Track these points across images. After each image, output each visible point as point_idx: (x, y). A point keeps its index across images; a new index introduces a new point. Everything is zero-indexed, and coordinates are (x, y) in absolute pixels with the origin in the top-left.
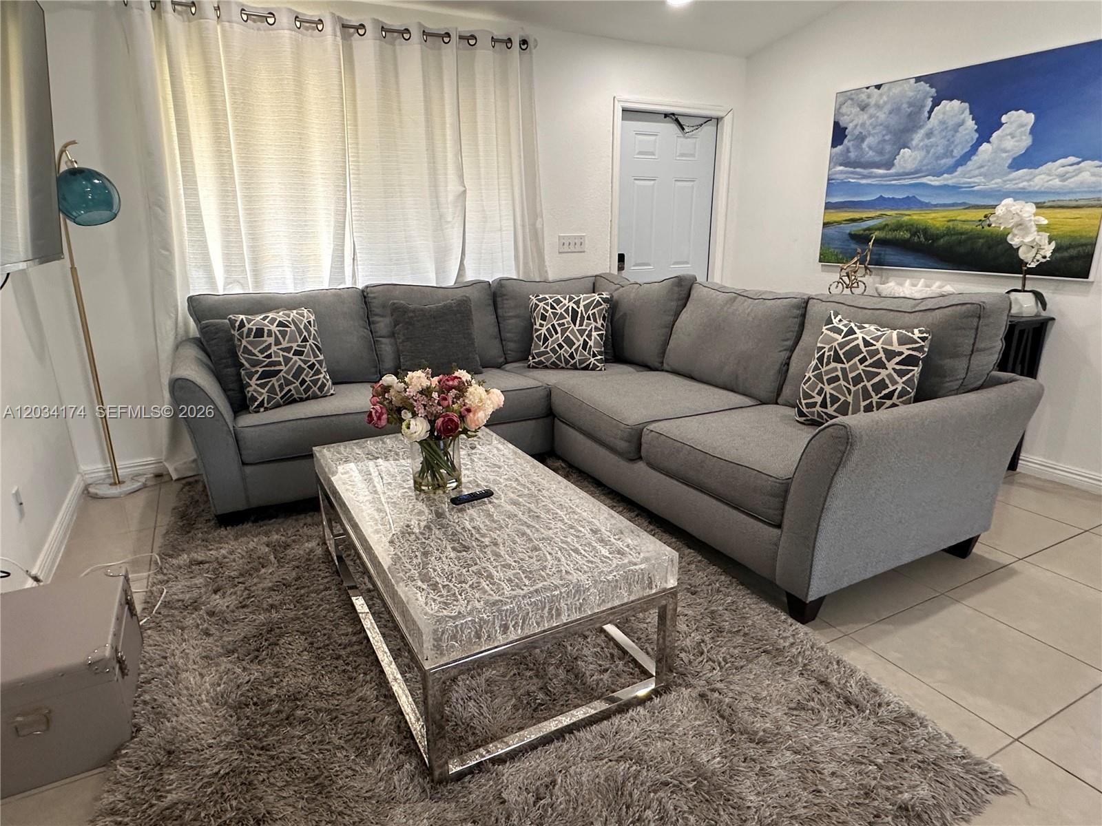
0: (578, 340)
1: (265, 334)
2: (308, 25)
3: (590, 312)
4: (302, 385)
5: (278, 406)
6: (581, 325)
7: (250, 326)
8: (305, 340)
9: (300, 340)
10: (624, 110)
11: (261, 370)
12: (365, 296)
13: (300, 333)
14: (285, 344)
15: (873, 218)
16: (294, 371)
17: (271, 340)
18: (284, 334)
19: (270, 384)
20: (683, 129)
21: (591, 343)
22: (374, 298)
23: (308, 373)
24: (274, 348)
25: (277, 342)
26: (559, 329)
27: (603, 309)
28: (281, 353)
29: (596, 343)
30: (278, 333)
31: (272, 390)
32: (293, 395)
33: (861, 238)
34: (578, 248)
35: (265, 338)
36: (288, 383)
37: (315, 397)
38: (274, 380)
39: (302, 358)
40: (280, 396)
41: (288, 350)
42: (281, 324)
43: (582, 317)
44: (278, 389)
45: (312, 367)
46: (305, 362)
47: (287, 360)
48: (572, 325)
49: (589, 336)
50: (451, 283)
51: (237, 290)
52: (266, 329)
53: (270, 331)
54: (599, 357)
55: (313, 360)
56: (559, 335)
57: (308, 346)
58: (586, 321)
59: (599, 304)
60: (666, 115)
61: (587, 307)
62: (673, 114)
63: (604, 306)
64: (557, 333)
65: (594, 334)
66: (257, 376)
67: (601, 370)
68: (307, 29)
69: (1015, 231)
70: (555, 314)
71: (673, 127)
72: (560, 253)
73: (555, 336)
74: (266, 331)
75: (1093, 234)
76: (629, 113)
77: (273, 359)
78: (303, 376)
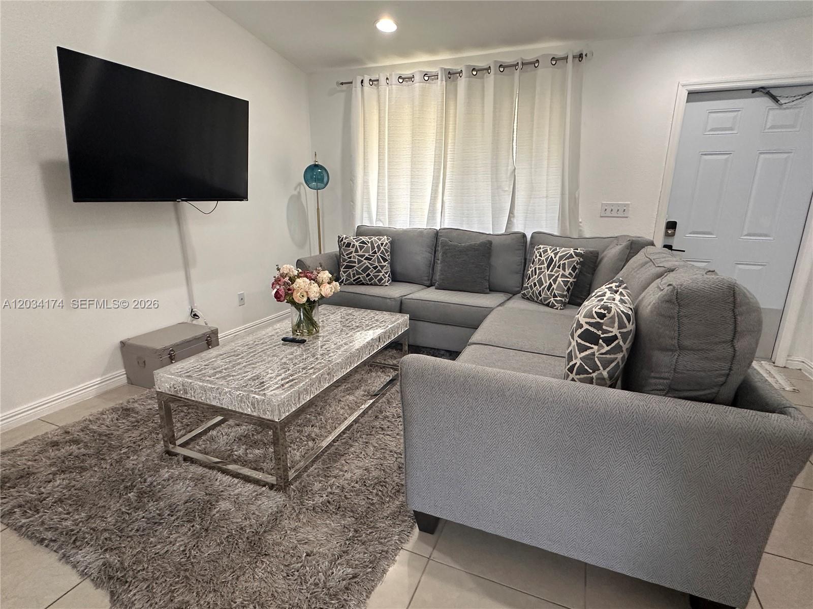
0: (546, 282)
1: (351, 246)
3: (562, 262)
4: (367, 276)
5: (351, 284)
6: (551, 271)
7: (345, 241)
8: (375, 253)
9: (371, 252)
10: (691, 93)
11: (346, 264)
12: (437, 234)
13: (373, 248)
14: (360, 253)
16: (363, 268)
17: (354, 250)
18: (361, 248)
19: (348, 272)
20: (777, 101)
21: (554, 286)
23: (372, 271)
24: (354, 254)
25: (356, 251)
26: (538, 272)
27: (574, 261)
28: (357, 257)
29: (559, 286)
30: (358, 247)
31: (349, 275)
32: (361, 281)
34: (621, 214)
35: (350, 248)
36: (358, 273)
37: (376, 285)
38: (350, 270)
39: (370, 262)
40: (353, 279)
41: (362, 256)
42: (363, 242)
43: (555, 265)
44: (352, 276)
45: (375, 268)
46: (371, 264)
47: (360, 261)
48: (546, 270)
49: (555, 281)
52: (352, 243)
53: (354, 245)
54: (559, 298)
55: (376, 264)
56: (537, 276)
57: (376, 256)
58: (556, 268)
59: (571, 257)
60: (754, 90)
61: (561, 258)
62: (762, 88)
63: (576, 258)
64: (536, 274)
65: (559, 279)
67: (557, 309)
70: (539, 260)
71: (765, 101)
73: (534, 277)
74: (352, 245)
76: (694, 95)
77: (352, 259)
78: (369, 271)
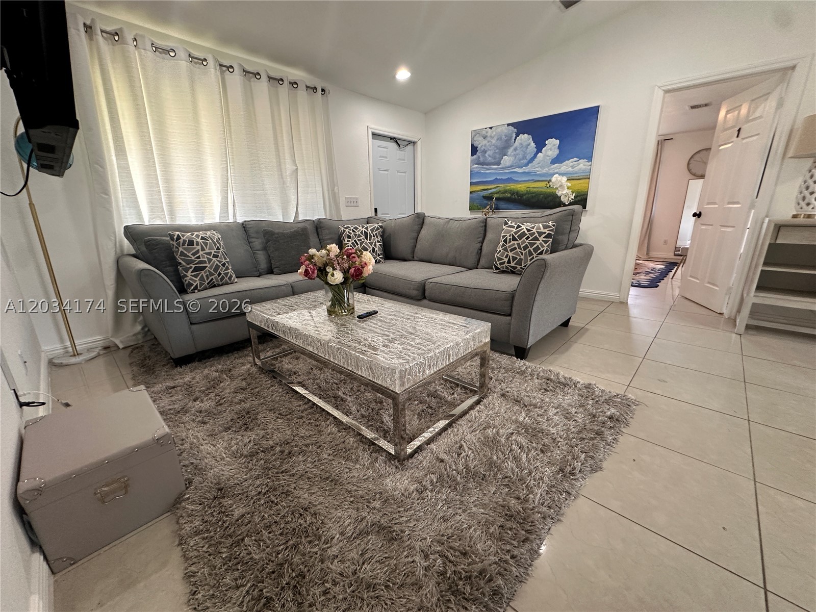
0: (370, 248)
1: (195, 244)
2: (196, 60)
3: (374, 233)
4: (219, 276)
5: (205, 289)
6: (370, 240)
7: (184, 238)
8: (218, 249)
9: (215, 249)
10: (373, 134)
11: (194, 266)
12: (244, 226)
13: (215, 245)
14: (207, 251)
15: (493, 188)
16: (214, 267)
17: (199, 247)
18: (205, 244)
19: (200, 275)
20: (400, 146)
21: (376, 249)
22: (251, 228)
23: (222, 269)
24: (201, 253)
25: (203, 249)
26: (359, 243)
27: (380, 231)
28: (206, 256)
29: (379, 248)
30: (202, 244)
31: (202, 279)
32: (214, 282)
33: (489, 198)
34: (355, 205)
35: (195, 246)
36: (212, 274)
37: (227, 284)
38: (203, 272)
39: (218, 259)
40: (207, 282)
41: (209, 254)
42: (202, 238)
43: (370, 236)
44: (205, 278)
45: (224, 265)
46: (220, 262)
47: (210, 260)
48: (366, 240)
49: (375, 245)
50: (292, 221)
51: (158, 222)
52: (195, 240)
53: (197, 242)
54: (381, 256)
55: (224, 261)
56: (359, 245)
57: (220, 253)
58: (372, 238)
59: (378, 229)
60: (391, 139)
61: (372, 230)
62: (395, 138)
63: (381, 229)
64: (358, 245)
65: (377, 244)
66: (191, 270)
67: (383, 263)
68: (196, 63)
69: (559, 189)
70: (355, 235)
71: (393, 145)
72: (346, 206)
73: (357, 246)
74: (195, 242)
75: (586, 190)
76: (375, 135)
77: (201, 259)
78: (219, 270)
